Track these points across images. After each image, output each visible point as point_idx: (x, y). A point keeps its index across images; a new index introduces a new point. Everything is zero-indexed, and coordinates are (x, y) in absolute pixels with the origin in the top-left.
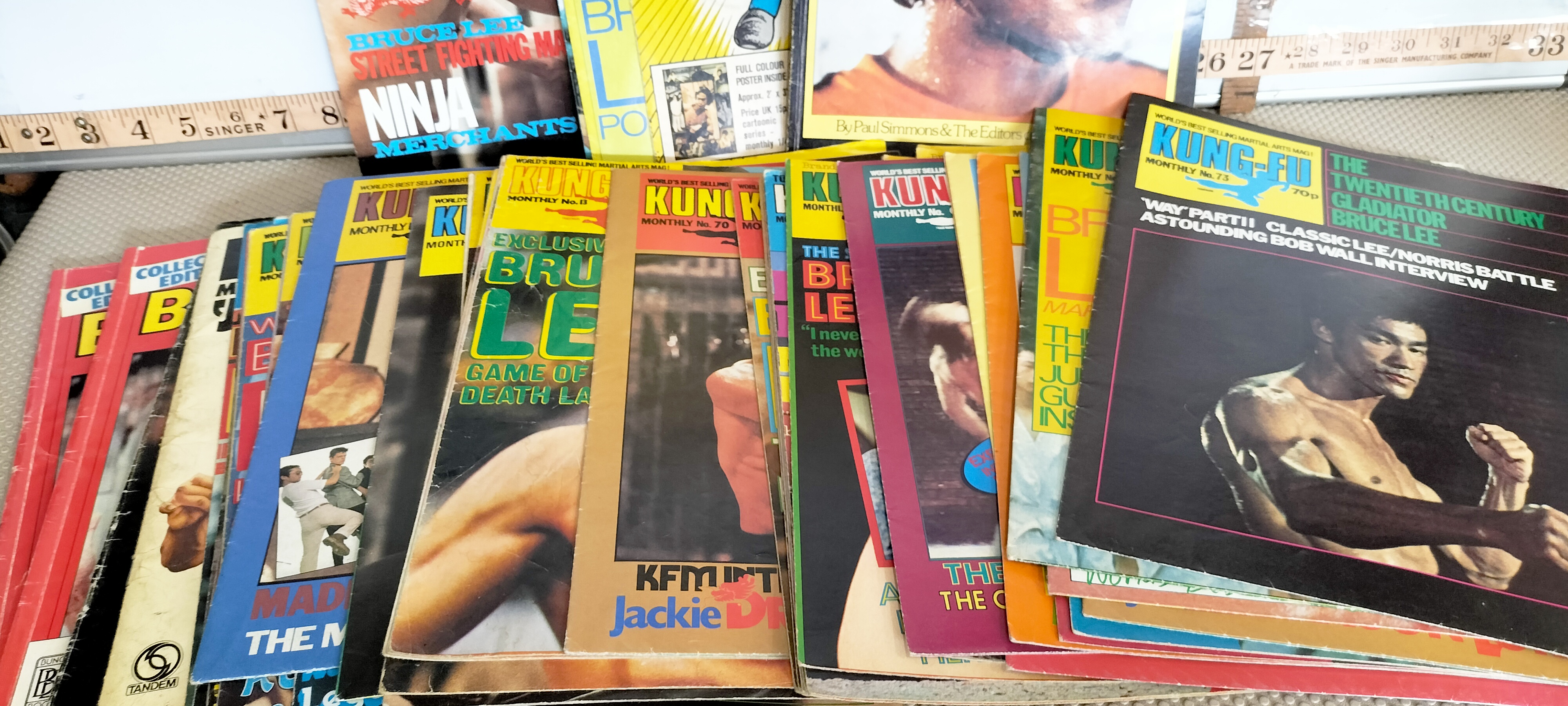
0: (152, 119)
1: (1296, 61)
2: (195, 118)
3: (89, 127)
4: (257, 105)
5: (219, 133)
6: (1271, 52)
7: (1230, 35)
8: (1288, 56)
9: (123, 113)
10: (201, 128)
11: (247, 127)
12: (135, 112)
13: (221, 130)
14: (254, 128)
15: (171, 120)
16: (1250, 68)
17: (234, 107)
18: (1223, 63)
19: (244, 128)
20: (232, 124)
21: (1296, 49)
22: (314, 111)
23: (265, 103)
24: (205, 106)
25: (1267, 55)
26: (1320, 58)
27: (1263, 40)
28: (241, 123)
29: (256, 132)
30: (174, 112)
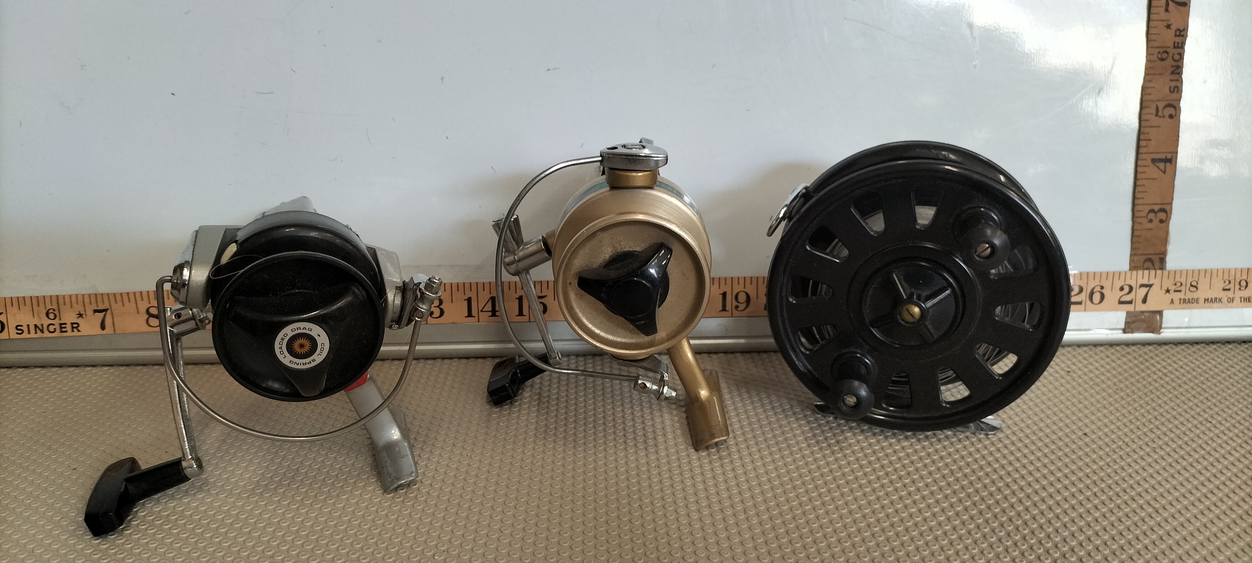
1: (1176, 296)
2: (6, 314)
4: (77, 303)
5: (29, 332)
6: (1150, 286)
8: (1168, 291)
10: (12, 325)
11: (62, 326)
13: (32, 328)
14: (69, 327)
16: (1130, 302)
17: (51, 304)
18: (1103, 296)
19: (58, 327)
20: (46, 322)
21: (1175, 284)
22: (138, 313)
23: (87, 300)
24: (21, 301)
25: (1147, 289)
26: (1201, 294)
28: (56, 322)
29: (70, 333)
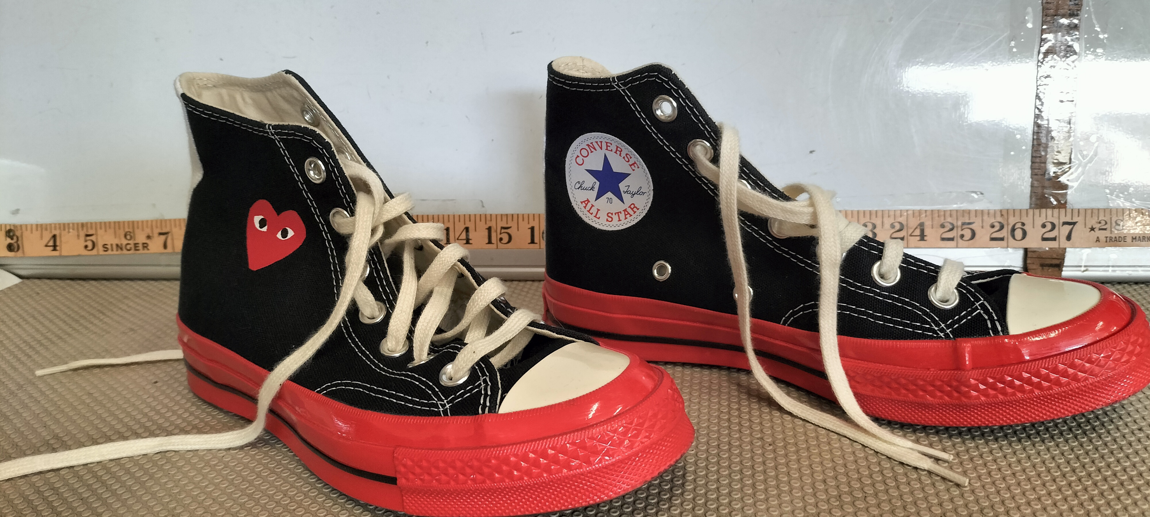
0: (64, 234)
1: (1102, 235)
2: (97, 234)
3: (15, 238)
4: (148, 227)
5: (112, 250)
6: (1074, 224)
7: (1027, 206)
8: (1092, 229)
9: (44, 227)
10: (100, 245)
11: (136, 245)
12: (53, 227)
13: (114, 247)
14: (140, 247)
16: (1054, 239)
17: (129, 228)
18: (1024, 233)
19: (132, 246)
20: (125, 242)
21: (1100, 222)
23: (154, 224)
24: (107, 225)
25: (1070, 227)
27: (1063, 211)
28: (132, 242)
29: (141, 251)
30: (83, 229)
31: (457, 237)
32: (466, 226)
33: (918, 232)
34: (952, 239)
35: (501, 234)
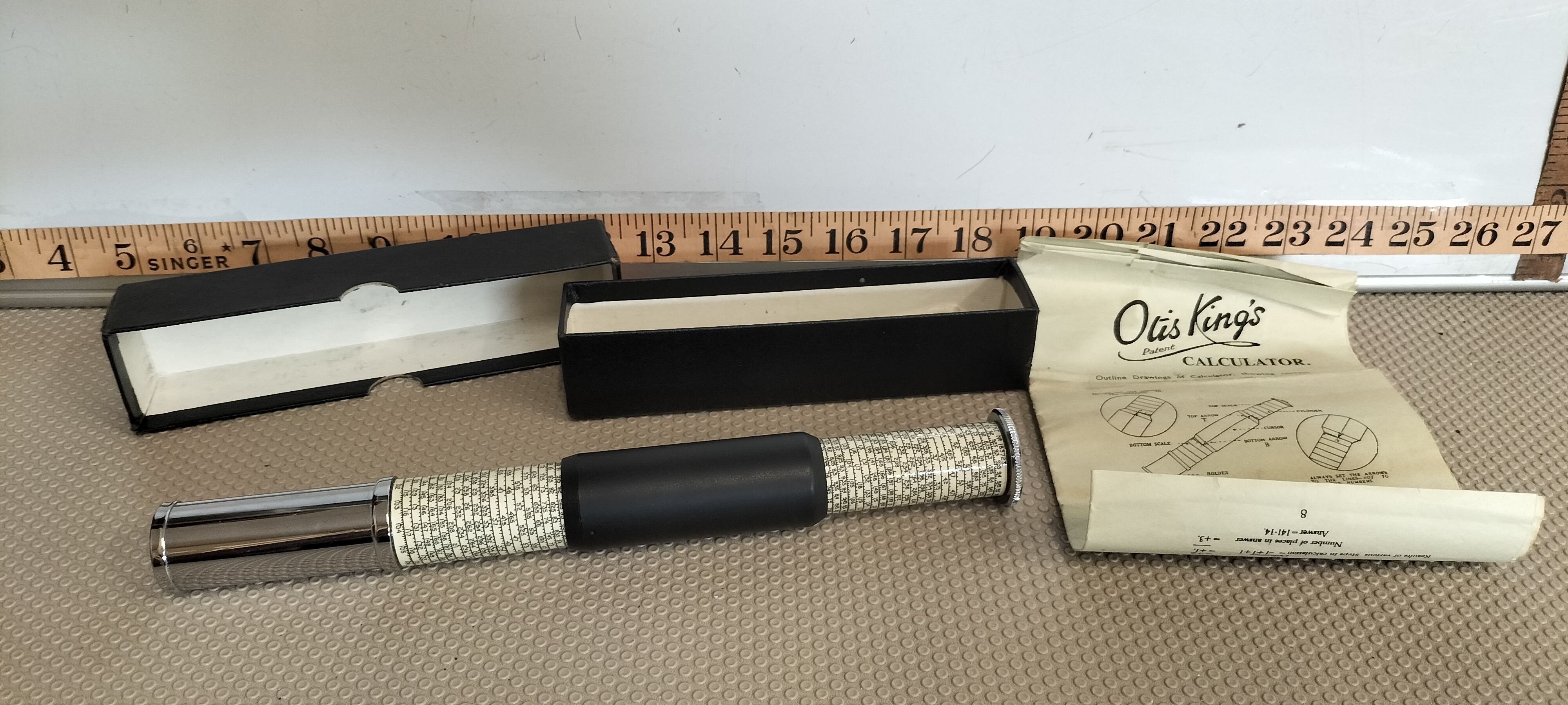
0: (78, 243)
2: (135, 245)
4: (222, 234)
5: (166, 269)
6: (1556, 224)
9: (40, 234)
10: (142, 260)
11: (205, 261)
12: (56, 234)
13: (169, 263)
14: (214, 262)
15: (103, 247)
16: (1528, 244)
17: (189, 234)
18: (1495, 236)
19: (200, 262)
20: (185, 256)
22: (298, 245)
23: (233, 229)
24: (151, 230)
25: (1551, 228)
28: (198, 255)
29: (215, 269)
30: (109, 237)
31: (719, 246)
32: (735, 229)
33: (1362, 235)
34: (1403, 244)
35: (785, 240)
